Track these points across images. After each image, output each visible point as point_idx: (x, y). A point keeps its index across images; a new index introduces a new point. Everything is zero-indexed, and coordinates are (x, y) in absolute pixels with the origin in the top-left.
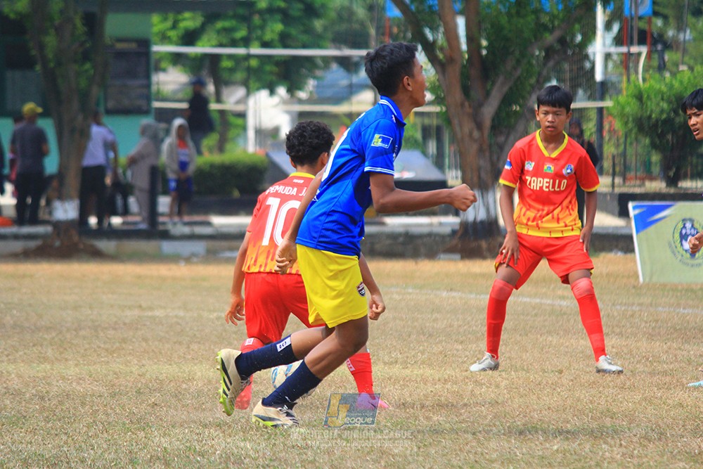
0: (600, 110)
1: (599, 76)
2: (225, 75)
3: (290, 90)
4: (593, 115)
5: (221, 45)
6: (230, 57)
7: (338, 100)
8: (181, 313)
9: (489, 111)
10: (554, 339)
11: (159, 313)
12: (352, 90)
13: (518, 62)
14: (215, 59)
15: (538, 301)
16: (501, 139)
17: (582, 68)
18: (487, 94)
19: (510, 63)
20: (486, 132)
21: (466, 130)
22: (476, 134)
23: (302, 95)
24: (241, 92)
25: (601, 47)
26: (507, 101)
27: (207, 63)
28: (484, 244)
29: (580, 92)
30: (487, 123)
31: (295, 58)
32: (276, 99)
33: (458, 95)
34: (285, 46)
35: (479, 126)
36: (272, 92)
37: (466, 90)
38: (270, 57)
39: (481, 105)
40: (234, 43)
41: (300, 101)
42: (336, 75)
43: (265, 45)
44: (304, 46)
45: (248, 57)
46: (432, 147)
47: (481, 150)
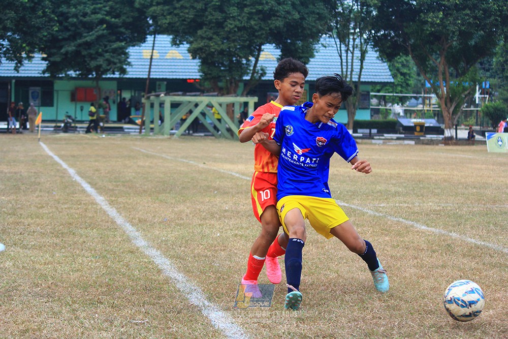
0: (477, 111)
1: (477, 102)
2: (386, 100)
3: (402, 104)
4: (475, 112)
5: (386, 93)
6: (388, 96)
7: (414, 107)
8: (379, 157)
9: (451, 110)
10: (470, 165)
11: (374, 157)
12: (417, 105)
13: (459, 98)
14: (385, 96)
15: (464, 156)
16: (454, 117)
17: (472, 100)
18: (451, 106)
19: (456, 98)
20: (451, 115)
21: (446, 114)
22: (448, 115)
23: (405, 105)
24: (390, 104)
25: (477, 95)
26: (456, 108)
27: (383, 97)
28: (450, 142)
29: (472, 106)
30: (451, 113)
31: (404, 96)
32: (399, 106)
33: (444, 106)
34: (401, 93)
35: (449, 114)
36: (398, 104)
37: (446, 105)
38: (398, 96)
39: (450, 108)
40: (389, 93)
41: (405, 107)
42: (413, 101)
43: (397, 93)
44: (406, 93)
45: (393, 96)
46: (436, 118)
47: (449, 119)
